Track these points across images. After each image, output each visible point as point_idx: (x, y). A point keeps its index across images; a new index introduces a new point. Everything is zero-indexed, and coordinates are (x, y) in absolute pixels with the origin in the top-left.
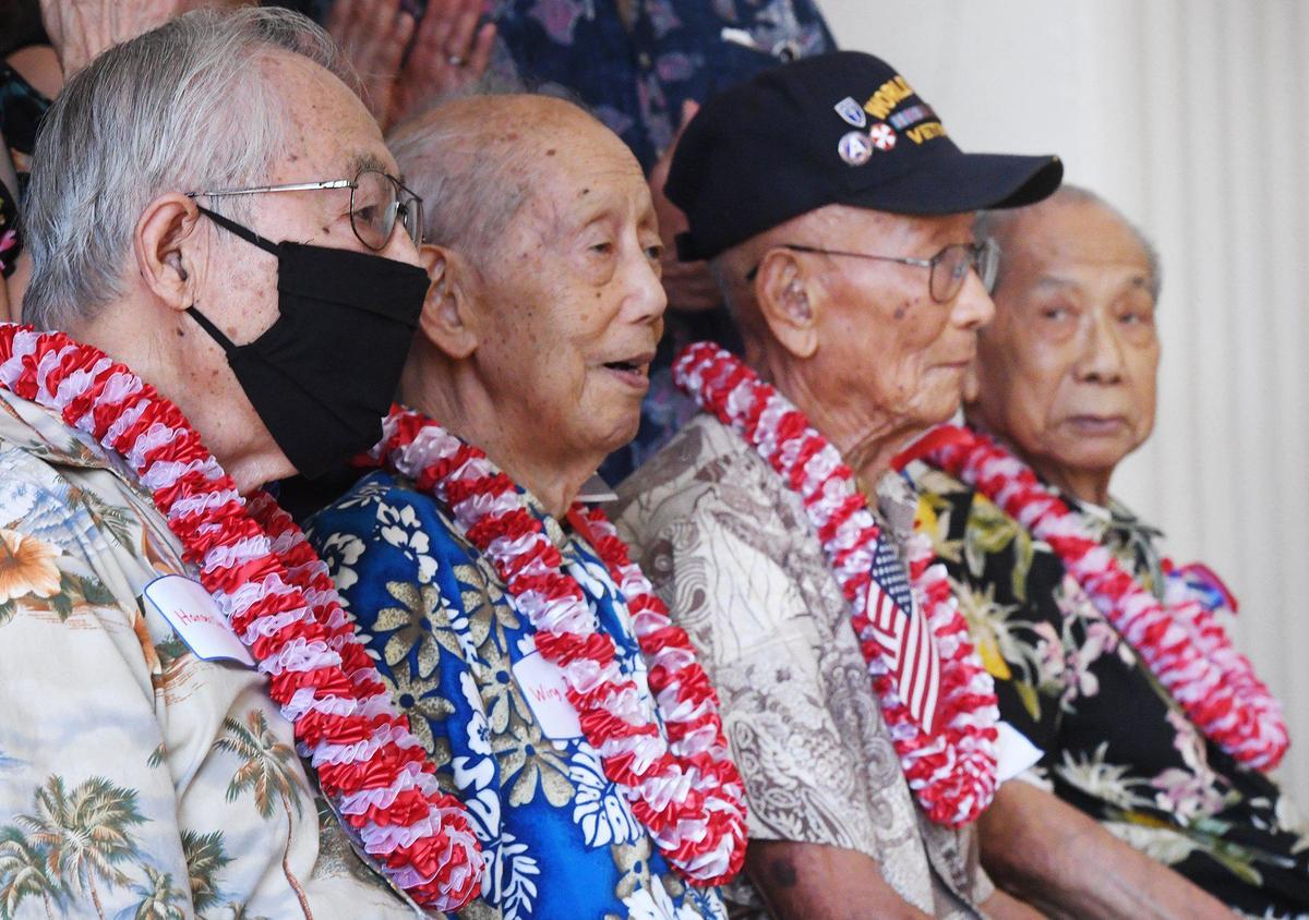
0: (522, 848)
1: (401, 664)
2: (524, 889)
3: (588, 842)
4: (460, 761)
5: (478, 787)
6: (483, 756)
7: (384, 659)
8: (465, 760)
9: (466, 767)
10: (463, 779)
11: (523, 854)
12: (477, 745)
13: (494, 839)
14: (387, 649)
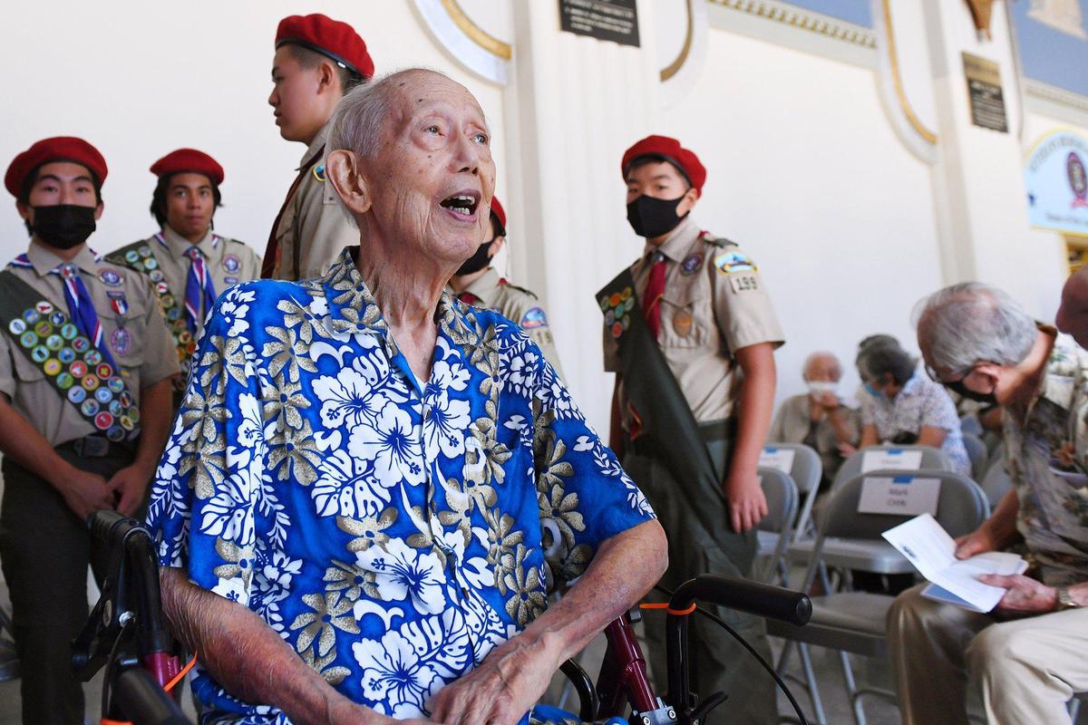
0: (281, 507)
1: (208, 386)
2: (280, 534)
3: (318, 511)
4: (231, 449)
5: (239, 467)
6: (246, 448)
7: (200, 382)
8: (234, 448)
9: (234, 453)
10: (232, 460)
11: (281, 511)
12: (242, 439)
13: (246, 502)
14: (203, 376)
